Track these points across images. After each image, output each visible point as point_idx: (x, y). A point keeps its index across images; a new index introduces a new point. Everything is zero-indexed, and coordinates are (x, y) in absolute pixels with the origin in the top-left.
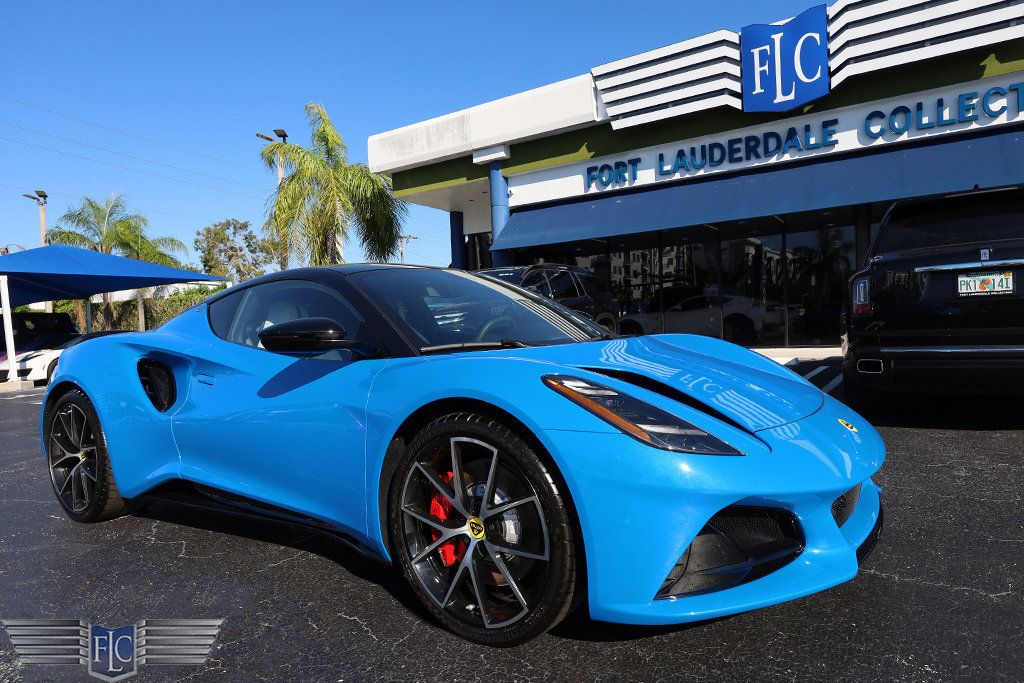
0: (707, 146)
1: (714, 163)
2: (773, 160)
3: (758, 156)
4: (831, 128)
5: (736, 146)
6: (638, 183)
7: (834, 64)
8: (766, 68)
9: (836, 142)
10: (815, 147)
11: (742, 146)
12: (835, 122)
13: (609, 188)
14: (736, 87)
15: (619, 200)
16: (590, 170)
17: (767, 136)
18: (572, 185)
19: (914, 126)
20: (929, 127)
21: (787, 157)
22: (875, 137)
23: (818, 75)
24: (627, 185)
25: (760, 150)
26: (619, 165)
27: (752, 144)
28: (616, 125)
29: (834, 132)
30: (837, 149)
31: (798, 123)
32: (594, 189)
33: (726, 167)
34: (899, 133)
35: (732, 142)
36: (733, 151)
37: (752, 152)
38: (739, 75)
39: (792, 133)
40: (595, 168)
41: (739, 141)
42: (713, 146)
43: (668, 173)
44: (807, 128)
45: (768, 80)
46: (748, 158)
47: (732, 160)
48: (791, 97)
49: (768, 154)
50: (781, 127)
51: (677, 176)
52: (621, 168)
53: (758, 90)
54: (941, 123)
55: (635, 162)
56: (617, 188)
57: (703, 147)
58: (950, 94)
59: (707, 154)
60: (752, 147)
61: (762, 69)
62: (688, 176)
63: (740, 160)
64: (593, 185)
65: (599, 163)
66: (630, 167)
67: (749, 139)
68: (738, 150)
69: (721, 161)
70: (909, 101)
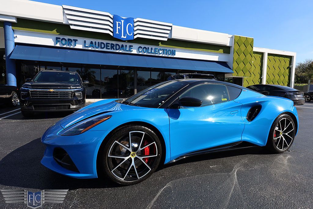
0: (100, 42)
1: (101, 48)
2: (117, 51)
3: (114, 49)
4: (131, 47)
5: (108, 45)
6: (76, 47)
7: (135, 33)
8: (120, 28)
9: (132, 51)
10: (128, 51)
11: (110, 45)
12: (132, 46)
13: (65, 46)
14: (112, 30)
15: (69, 51)
16: (57, 38)
17: (116, 45)
18: (49, 41)
19: (147, 52)
20: (150, 53)
21: (121, 51)
22: (140, 52)
23: (131, 34)
24: (72, 47)
25: (115, 48)
26: (69, 40)
27: (112, 45)
28: (72, 27)
29: (132, 49)
30: (132, 52)
31: (124, 44)
32: (58, 45)
33: (105, 50)
34: (145, 53)
35: (107, 44)
36: (107, 46)
37: (112, 48)
38: (112, 27)
39: (122, 46)
40: (59, 38)
41: (109, 44)
42: (102, 43)
43: (87, 47)
44: (126, 46)
45: (120, 31)
46: (111, 49)
47: (107, 48)
48: (125, 37)
49: (116, 49)
50: (120, 44)
51: (90, 49)
52: (70, 41)
53: (117, 33)
54: (151, 53)
55: (75, 41)
56: (68, 47)
57: (99, 42)
58: (154, 47)
59: (100, 45)
60: (112, 46)
61: (119, 28)
62: (93, 49)
63: (109, 49)
64: (58, 43)
65: (62, 37)
66: (73, 42)
67: (112, 44)
68: (109, 46)
69: (103, 48)
70: (147, 46)
